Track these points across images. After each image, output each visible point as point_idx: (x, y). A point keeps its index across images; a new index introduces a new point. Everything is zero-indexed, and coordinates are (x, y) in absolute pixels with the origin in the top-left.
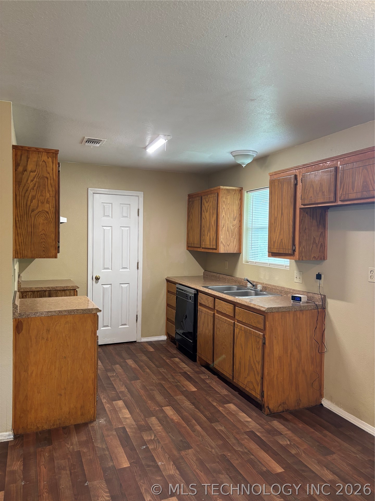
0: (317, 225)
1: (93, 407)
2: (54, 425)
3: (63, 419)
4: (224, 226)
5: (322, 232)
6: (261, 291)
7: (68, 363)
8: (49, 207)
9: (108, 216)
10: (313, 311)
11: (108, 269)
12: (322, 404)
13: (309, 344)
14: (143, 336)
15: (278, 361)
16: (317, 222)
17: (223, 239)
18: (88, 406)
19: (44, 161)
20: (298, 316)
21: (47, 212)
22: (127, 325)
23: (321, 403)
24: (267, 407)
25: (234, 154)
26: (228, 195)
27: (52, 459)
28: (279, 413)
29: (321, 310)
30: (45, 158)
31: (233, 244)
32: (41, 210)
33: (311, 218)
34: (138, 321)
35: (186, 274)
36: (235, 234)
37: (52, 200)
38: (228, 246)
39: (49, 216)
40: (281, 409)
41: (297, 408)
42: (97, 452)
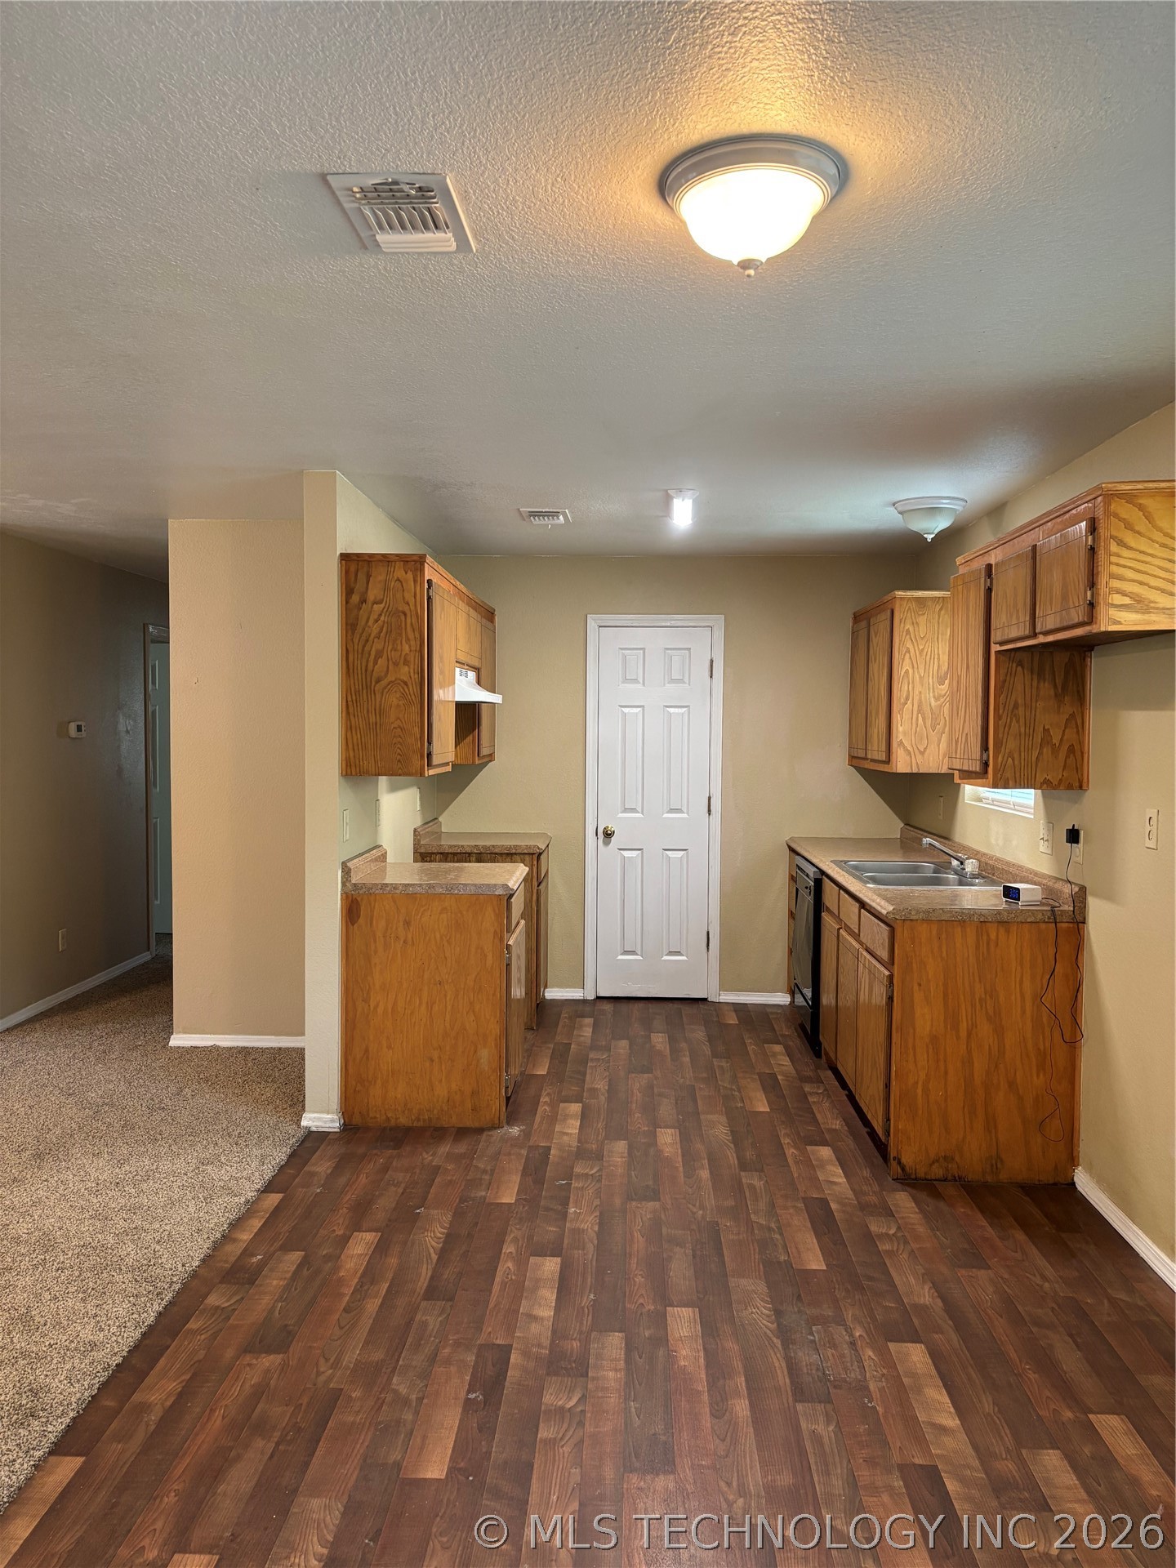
0: (1056, 695)
1: (498, 1096)
2: (419, 1120)
3: (435, 1112)
5: (1073, 715)
7: (446, 996)
8: (409, 672)
9: (635, 681)
10: (1043, 926)
11: (633, 810)
12: (1073, 1184)
13: (1028, 1016)
14: (724, 987)
15: (927, 1046)
16: (1055, 686)
18: (487, 1094)
19: (398, 580)
20: (993, 936)
21: (406, 683)
22: (682, 955)
23: (1071, 1179)
24: (896, 1158)
25: (900, 509)
26: (919, 615)
28: (931, 1180)
29: (1071, 925)
30: (399, 573)
31: (937, 748)
32: (393, 679)
33: (1035, 677)
34: (710, 947)
35: (847, 831)
36: (943, 720)
37: (414, 658)
38: (922, 753)
39: (409, 691)
40: (937, 1171)
41: (989, 1178)
42: (470, 1173)
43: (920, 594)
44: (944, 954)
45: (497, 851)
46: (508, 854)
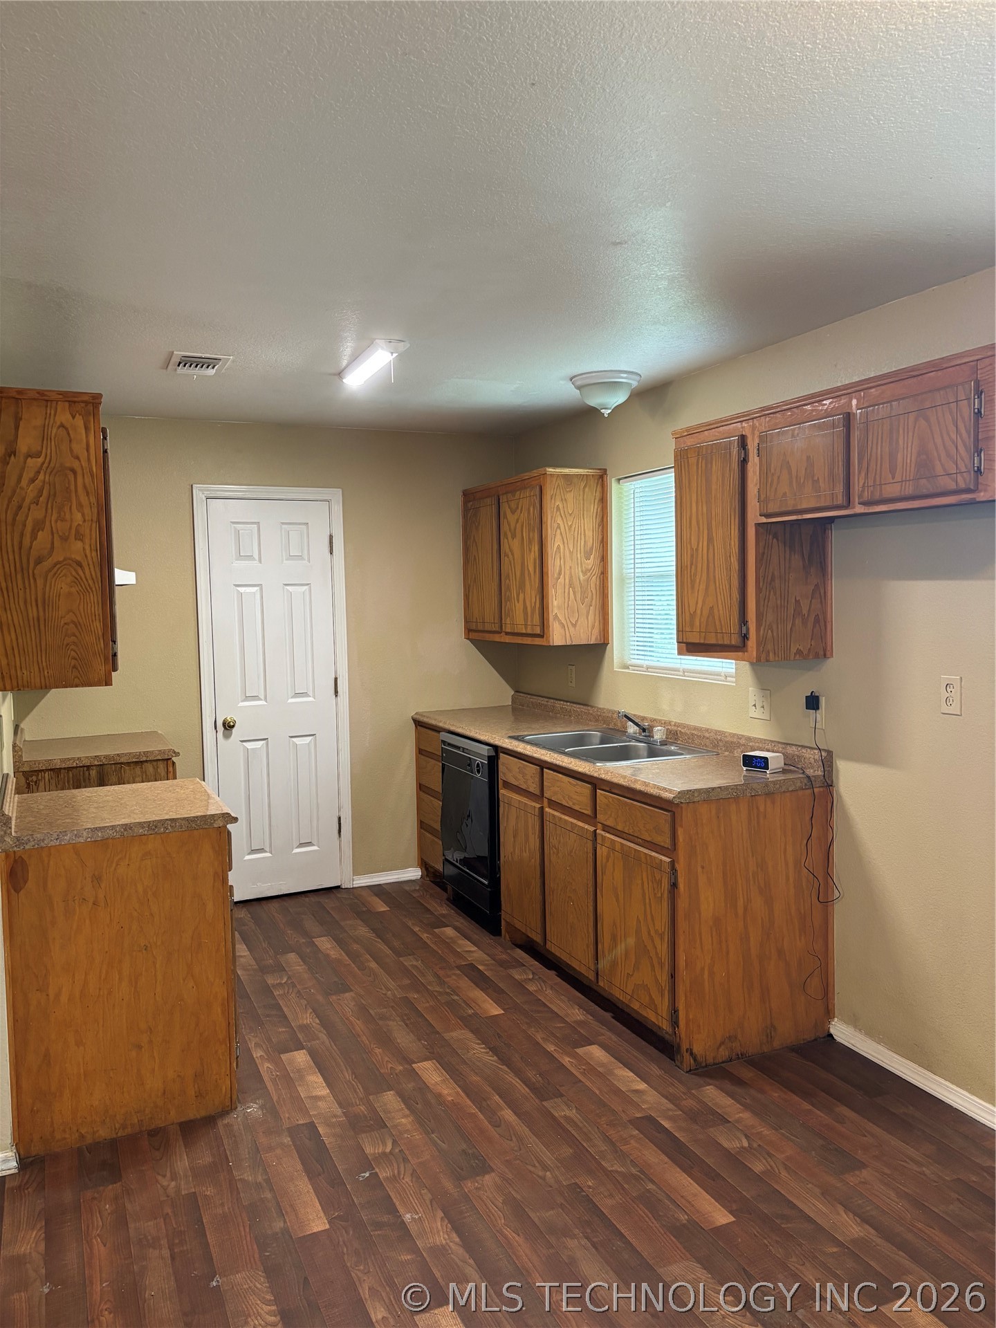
0: (804, 567)
1: (228, 1072)
2: (124, 1127)
3: (148, 1111)
4: (560, 574)
5: (817, 585)
6: (663, 743)
7: (155, 963)
8: (84, 549)
9: (250, 557)
10: (800, 793)
11: (255, 698)
12: (831, 1036)
13: (791, 880)
14: (356, 872)
15: (711, 929)
16: (803, 558)
17: (559, 608)
18: (214, 1073)
19: (62, 426)
20: (762, 808)
21: (79, 564)
22: (313, 845)
23: (829, 1032)
24: (687, 1052)
25: (579, 383)
26: (567, 492)
27: (121, 1220)
28: (718, 1064)
29: (821, 789)
30: (63, 417)
31: (586, 620)
32: (61, 559)
33: (787, 549)
34: (342, 833)
35: (467, 703)
36: (590, 594)
37: (91, 530)
38: (574, 625)
39: (84, 573)
40: (724, 1053)
41: (766, 1049)
42: (242, 1195)
43: (567, 471)
44: (723, 833)
45: (123, 760)
46: (136, 763)
